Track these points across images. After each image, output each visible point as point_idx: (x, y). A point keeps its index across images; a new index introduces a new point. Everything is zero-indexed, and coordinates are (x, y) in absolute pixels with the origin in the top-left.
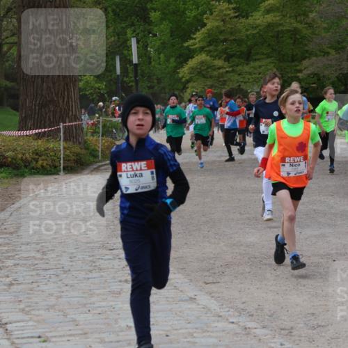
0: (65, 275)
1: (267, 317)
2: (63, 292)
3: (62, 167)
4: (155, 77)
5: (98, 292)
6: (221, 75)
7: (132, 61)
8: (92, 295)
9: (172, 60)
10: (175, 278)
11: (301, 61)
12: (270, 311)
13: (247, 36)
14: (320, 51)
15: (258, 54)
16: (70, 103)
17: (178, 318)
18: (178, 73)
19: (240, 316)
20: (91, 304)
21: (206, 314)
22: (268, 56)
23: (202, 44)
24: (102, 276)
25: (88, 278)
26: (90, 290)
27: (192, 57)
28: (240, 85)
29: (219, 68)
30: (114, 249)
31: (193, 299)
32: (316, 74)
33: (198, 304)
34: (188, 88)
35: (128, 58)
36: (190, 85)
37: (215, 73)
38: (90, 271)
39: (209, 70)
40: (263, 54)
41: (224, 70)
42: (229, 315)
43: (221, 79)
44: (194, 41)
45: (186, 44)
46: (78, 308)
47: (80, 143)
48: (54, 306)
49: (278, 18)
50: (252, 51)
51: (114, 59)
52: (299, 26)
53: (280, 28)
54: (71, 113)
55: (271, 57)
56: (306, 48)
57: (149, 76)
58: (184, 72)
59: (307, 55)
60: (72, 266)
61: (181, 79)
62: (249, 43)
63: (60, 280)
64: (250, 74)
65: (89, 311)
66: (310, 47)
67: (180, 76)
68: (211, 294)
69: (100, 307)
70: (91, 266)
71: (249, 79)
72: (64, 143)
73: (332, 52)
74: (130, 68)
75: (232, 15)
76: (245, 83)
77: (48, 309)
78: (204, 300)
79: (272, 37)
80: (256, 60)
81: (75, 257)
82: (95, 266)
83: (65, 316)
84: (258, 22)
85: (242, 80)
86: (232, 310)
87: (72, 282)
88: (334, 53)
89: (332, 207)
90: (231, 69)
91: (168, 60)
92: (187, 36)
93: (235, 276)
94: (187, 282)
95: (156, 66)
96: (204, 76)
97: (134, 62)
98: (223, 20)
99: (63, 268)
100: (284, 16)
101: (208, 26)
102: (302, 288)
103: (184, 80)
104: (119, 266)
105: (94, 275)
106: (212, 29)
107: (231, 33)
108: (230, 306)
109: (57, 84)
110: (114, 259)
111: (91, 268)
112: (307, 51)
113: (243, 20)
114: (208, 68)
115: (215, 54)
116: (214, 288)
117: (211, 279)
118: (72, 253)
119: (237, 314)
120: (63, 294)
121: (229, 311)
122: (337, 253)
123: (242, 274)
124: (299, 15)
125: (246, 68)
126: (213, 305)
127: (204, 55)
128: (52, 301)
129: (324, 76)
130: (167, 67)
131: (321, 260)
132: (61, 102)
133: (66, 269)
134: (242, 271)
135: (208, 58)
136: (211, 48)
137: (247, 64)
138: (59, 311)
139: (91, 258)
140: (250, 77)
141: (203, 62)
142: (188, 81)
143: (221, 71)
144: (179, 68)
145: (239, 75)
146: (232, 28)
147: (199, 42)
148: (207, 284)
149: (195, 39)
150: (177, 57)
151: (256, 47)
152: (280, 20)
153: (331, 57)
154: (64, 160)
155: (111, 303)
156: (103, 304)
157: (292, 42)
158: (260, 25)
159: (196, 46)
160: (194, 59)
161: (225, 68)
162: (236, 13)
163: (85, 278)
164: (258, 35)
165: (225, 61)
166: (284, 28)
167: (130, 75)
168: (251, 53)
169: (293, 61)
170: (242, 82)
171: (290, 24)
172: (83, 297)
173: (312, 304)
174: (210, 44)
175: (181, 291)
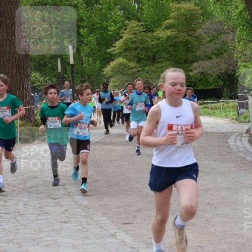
0: (21, 217)
1: (167, 249)
2: (19, 230)
3: (18, 139)
4: (86, 74)
5: (44, 230)
6: (134, 73)
7: (70, 63)
8: (40, 232)
9: (98, 62)
10: (101, 220)
11: (191, 64)
12: (169, 244)
13: (153, 45)
14: (205, 56)
15: (160, 58)
16: (25, 92)
17: (103, 249)
18: (103, 71)
19: (148, 248)
20: (39, 238)
21: (123, 246)
22: (168, 60)
23: (120, 51)
24: (47, 218)
25: (38, 220)
26: (39, 228)
27: (113, 60)
28: (148, 81)
29: (133, 68)
30: (56, 199)
31: (114, 236)
32: (202, 73)
33: (117, 239)
34: (110, 82)
35: (66, 61)
36: (111, 80)
37: (130, 72)
38: (39, 215)
39: (126, 69)
40: (164, 58)
41: (137, 70)
42: (140, 247)
43: (134, 76)
44: (114, 48)
45: (108, 51)
46: (30, 242)
47: (31, 121)
48: (12, 240)
49: (175, 33)
50: (157, 56)
51: (56, 61)
52: (190, 39)
53: (176, 40)
54: (25, 99)
55: (170, 60)
56: (195, 54)
57: (81, 74)
58: (107, 70)
59: (196, 59)
60: (26, 210)
61: (105, 75)
62: (154, 51)
63: (17, 221)
64: (155, 72)
65: (38, 244)
66: (198, 53)
67: (105, 73)
68: (126, 231)
69: (46, 241)
70: (40, 211)
71: (154, 76)
72: (20, 121)
73: (214, 57)
74: (69, 68)
75: (142, 30)
76: (151, 78)
77: (8, 242)
78: (122, 236)
79: (170, 46)
80: (159, 62)
81: (28, 204)
82: (43, 211)
83: (21, 247)
84: (160, 35)
85: (149, 76)
86: (142, 243)
87: (26, 223)
88: (215, 58)
89: (214, 169)
90: (141, 69)
91: (95, 63)
92: (109, 45)
93: (145, 219)
94: (109, 223)
95: (87, 66)
96: (121, 74)
97: (71, 63)
98: (135, 34)
99: (19, 212)
100: (179, 31)
101: (124, 38)
102: (193, 228)
103: (107, 76)
104: (60, 211)
105: (42, 217)
106: (127, 40)
107: (141, 43)
108: (140, 240)
109: (15, 79)
110: (57, 205)
111: (40, 212)
112: (196, 56)
113: (149, 34)
114: (124, 68)
115: (130, 57)
116: (129, 227)
117: (127, 221)
118: (26, 202)
119: (145, 246)
120: (18, 231)
121: (139, 244)
122: (217, 202)
123: (149, 217)
124: (190, 31)
125: (152, 68)
126: (129, 240)
127: (121, 59)
128: (12, 236)
129: (208, 75)
130: (95, 67)
131: (206, 207)
132: (17, 91)
133: (22, 213)
134: (149, 215)
135: (125, 60)
136: (127, 53)
137: (153, 65)
138: (16, 244)
139: (39, 205)
140: (154, 74)
141: (121, 64)
142: (110, 77)
143: (134, 70)
144: (103, 68)
145: (147, 73)
146: (141, 40)
147: (118, 49)
148: (124, 224)
149: (115, 47)
150: (102, 60)
151: (159, 53)
152: (176, 34)
153: (213, 61)
154: (20, 134)
155: (54, 238)
156: (49, 238)
157: (185, 49)
158: (161, 37)
159: (116, 52)
160: (114, 61)
161: (137, 68)
162: (144, 28)
163: (35, 220)
164: (160, 45)
165: (137, 63)
166: (179, 40)
167: (68, 73)
168: (155, 57)
169: (186, 64)
170: (149, 78)
171: (184, 37)
172: (33, 234)
173: (200, 239)
174: (126, 50)
175: (105, 230)
